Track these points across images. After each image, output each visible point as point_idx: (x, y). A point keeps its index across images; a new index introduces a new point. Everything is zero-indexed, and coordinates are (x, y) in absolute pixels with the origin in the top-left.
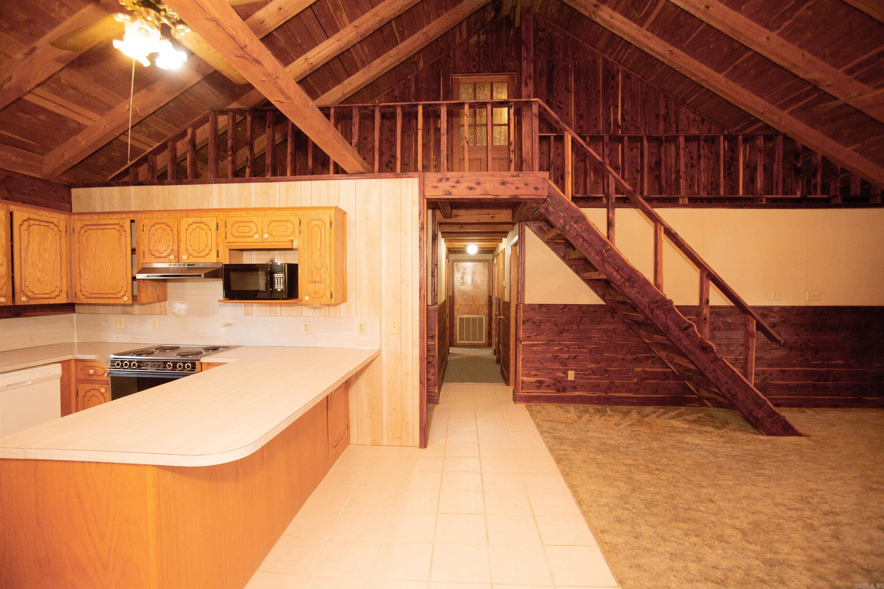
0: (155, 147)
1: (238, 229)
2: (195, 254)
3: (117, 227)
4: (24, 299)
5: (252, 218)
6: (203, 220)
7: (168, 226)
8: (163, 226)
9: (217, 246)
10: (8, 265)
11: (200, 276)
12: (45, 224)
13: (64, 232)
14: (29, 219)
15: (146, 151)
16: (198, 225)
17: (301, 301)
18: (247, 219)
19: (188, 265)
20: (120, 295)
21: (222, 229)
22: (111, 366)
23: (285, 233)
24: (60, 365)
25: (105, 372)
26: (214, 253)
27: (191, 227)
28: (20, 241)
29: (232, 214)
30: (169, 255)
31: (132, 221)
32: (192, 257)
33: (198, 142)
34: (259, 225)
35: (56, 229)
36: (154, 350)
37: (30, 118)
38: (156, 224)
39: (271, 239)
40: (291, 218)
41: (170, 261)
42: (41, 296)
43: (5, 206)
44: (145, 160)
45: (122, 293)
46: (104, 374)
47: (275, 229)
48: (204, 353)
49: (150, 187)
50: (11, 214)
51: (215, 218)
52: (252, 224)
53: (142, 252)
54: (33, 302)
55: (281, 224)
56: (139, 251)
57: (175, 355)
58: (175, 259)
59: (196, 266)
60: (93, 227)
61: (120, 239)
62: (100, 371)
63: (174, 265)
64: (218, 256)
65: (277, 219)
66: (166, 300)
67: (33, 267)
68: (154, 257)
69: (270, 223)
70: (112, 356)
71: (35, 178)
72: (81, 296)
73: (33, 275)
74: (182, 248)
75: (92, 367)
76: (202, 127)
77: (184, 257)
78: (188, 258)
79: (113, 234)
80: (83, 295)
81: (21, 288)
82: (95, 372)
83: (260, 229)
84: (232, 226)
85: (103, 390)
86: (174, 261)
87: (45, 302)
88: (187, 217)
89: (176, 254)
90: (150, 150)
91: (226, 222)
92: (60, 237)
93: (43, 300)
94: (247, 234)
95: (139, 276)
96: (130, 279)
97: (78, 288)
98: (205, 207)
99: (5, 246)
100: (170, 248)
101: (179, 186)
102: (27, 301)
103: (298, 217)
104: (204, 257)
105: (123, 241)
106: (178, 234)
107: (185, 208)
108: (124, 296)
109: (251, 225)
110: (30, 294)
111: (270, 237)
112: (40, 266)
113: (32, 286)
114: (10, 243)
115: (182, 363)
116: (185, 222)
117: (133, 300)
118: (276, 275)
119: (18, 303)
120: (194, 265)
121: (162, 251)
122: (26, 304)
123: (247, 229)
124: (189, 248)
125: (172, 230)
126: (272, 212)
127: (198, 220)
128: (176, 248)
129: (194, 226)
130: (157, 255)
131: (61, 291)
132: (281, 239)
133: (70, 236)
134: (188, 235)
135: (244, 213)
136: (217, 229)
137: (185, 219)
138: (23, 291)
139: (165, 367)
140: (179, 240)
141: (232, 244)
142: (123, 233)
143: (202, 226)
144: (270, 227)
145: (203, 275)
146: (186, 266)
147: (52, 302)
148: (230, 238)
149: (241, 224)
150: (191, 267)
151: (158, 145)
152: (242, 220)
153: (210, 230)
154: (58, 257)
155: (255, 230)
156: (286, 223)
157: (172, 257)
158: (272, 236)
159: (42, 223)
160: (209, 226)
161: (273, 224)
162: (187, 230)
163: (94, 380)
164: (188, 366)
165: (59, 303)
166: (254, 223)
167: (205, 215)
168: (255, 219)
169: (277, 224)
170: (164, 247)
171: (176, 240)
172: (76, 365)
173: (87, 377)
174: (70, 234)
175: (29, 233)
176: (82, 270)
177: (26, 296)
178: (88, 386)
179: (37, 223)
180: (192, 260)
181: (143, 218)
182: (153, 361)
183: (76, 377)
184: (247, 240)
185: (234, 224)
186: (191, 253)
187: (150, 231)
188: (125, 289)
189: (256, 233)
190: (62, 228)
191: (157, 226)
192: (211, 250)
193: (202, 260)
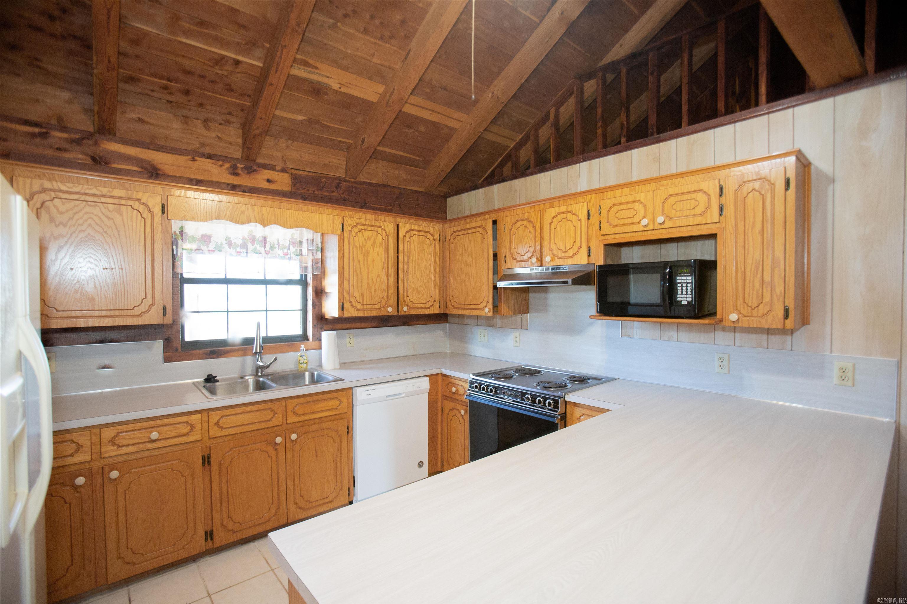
0: (518, 140)
1: (617, 215)
2: (561, 254)
3: (480, 229)
4: (405, 309)
5: (637, 195)
6: (570, 208)
7: (530, 222)
8: (525, 222)
9: (588, 241)
10: (395, 276)
11: (566, 282)
12: (423, 234)
13: (438, 240)
14: (411, 230)
15: (509, 147)
16: (564, 216)
17: (721, 321)
18: (630, 198)
19: (553, 269)
20: (482, 306)
21: (594, 219)
22: (470, 387)
23: (692, 212)
24: (428, 378)
25: (465, 392)
26: (584, 251)
27: (556, 220)
28: (404, 251)
29: (609, 194)
30: (531, 258)
31: (495, 222)
32: (556, 258)
33: (561, 122)
34: (650, 205)
35: (431, 238)
36: (513, 372)
37: (413, 132)
38: (518, 221)
39: (668, 224)
40: (704, 186)
41: (532, 265)
42: (419, 306)
43: (393, 219)
44: (508, 157)
45: (484, 304)
46: (464, 394)
47: (674, 207)
48: (570, 386)
49: (512, 182)
50: (398, 225)
51: (585, 204)
52: (637, 204)
53: (504, 256)
54: (413, 312)
55: (685, 197)
56: (501, 257)
57: (535, 384)
58: (537, 262)
59: (562, 269)
60: (461, 233)
61: (483, 242)
62: (461, 391)
63: (536, 270)
64: (589, 255)
65: (677, 190)
66: (527, 312)
67: (412, 277)
68: (515, 261)
69: (667, 199)
70: (472, 376)
71: (419, 192)
72: (450, 306)
73: (413, 285)
74: (545, 247)
75: (454, 385)
76: (566, 104)
77: (548, 259)
78: (552, 260)
79: (476, 237)
80: (452, 305)
81: (403, 298)
82: (457, 391)
83: (650, 210)
84: (608, 211)
85: (463, 412)
86: (536, 264)
87: (422, 312)
88: (551, 207)
89: (539, 256)
90: (513, 144)
91: (600, 207)
92: (435, 246)
93: (420, 310)
94: (630, 221)
95: (501, 284)
96: (491, 288)
97: (448, 298)
98: (573, 191)
99: (392, 257)
100: (532, 249)
101: (542, 175)
102: (408, 311)
103: (717, 181)
104: (571, 257)
105: (486, 243)
106: (541, 230)
107: (548, 196)
108: (485, 307)
109: (637, 206)
110: (410, 304)
111: (667, 220)
112: (418, 275)
113: (412, 297)
114: (397, 255)
115: (543, 397)
116: (550, 213)
117: (494, 312)
118: (679, 279)
119: (402, 313)
120: (559, 269)
121: (523, 254)
122: (407, 313)
123: (630, 213)
124: (554, 247)
125: (534, 227)
126: (670, 182)
127: (564, 209)
128: (538, 248)
129: (560, 217)
130: (519, 258)
131: (435, 301)
132: (685, 222)
133: (443, 245)
134: (553, 230)
135: (626, 191)
136: (589, 219)
137: (549, 210)
138: (404, 301)
139: (523, 399)
140: (542, 238)
141: (609, 237)
142: (486, 236)
143: (569, 216)
144: (666, 205)
145: (570, 281)
146: (550, 271)
147: (427, 312)
148: (606, 229)
149: (622, 207)
150: (556, 272)
151: (521, 136)
152: (623, 201)
153: (580, 220)
154: (433, 267)
155: (641, 213)
156: (694, 195)
157: (534, 260)
158: (670, 219)
159: (420, 233)
160: (577, 216)
161: (672, 200)
162: (551, 224)
163: (457, 400)
164: (550, 404)
165: (432, 313)
166: (642, 203)
167: (573, 202)
168: (642, 197)
169: (679, 198)
170: (526, 250)
171: (538, 238)
172: (442, 380)
173: (450, 395)
174: (443, 243)
175: (410, 243)
176: (451, 278)
177: (408, 306)
178: (451, 405)
179: (416, 233)
180: (557, 263)
181: (505, 216)
182: (510, 390)
183: (442, 392)
184: (630, 228)
185: (611, 208)
186: (556, 253)
187: (511, 230)
188: (486, 299)
189: (644, 217)
190: (437, 237)
191: (519, 223)
192: (580, 247)
193: (569, 262)
